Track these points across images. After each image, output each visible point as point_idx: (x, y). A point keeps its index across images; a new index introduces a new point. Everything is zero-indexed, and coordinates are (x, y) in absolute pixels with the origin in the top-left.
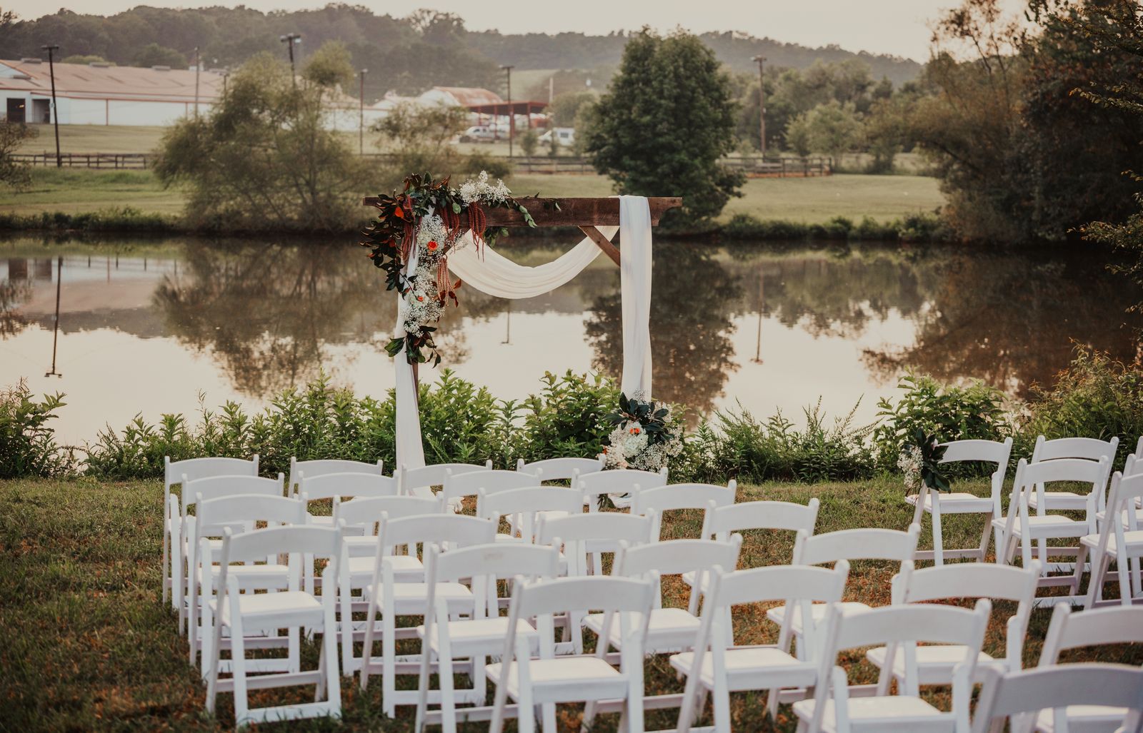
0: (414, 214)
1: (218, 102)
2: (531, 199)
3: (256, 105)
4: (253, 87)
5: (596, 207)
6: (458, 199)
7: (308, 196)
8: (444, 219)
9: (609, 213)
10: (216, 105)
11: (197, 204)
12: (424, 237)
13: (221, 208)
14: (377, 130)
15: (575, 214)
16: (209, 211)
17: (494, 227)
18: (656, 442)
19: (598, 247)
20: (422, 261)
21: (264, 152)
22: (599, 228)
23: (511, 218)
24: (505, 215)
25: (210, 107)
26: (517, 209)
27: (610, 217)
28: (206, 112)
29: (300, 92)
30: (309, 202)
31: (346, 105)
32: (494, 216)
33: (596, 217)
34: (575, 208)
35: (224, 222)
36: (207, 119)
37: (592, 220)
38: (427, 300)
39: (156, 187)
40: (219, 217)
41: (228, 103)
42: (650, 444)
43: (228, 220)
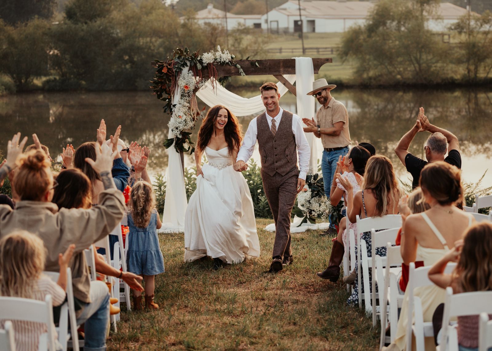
0: (174, 70)
1: (368, 17)
2: (244, 61)
3: (389, 19)
4: (386, 8)
5: (281, 64)
6: (201, 61)
7: (417, 65)
8: (194, 73)
9: (289, 67)
10: (367, 19)
11: (359, 72)
12: (181, 82)
13: (371, 73)
14: (452, 29)
15: (270, 68)
16: (365, 76)
17: (224, 77)
18: (316, 196)
19: (285, 87)
20: (182, 96)
21: (393, 44)
22: (286, 76)
23: (233, 72)
24: (230, 70)
25: (364, 21)
26: (235, 66)
27: (290, 69)
28: (362, 23)
29: (411, 11)
30: (418, 69)
31: (436, 17)
32: (223, 70)
33: (282, 69)
34: (270, 65)
35: (372, 81)
36: (362, 26)
37: (279, 72)
38: (184, 117)
39: (337, 64)
40: (370, 78)
41: (374, 18)
42: (312, 198)
43: (375, 79)
